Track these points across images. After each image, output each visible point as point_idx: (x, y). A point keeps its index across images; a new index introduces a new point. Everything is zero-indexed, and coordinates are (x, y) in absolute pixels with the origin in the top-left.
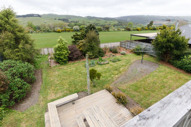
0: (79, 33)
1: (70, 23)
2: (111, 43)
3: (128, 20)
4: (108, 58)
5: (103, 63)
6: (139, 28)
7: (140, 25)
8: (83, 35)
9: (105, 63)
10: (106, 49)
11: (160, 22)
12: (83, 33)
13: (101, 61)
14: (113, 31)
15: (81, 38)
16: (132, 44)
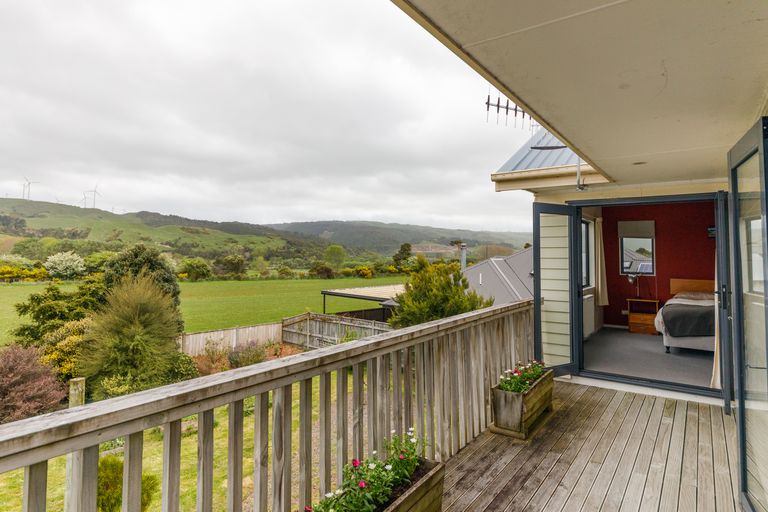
0: (70, 288)
1: (32, 236)
2: (241, 331)
6: (366, 266)
7: (371, 257)
8: (94, 294)
10: (215, 357)
12: (93, 287)
14: (261, 279)
15: (78, 309)
16: (329, 329)
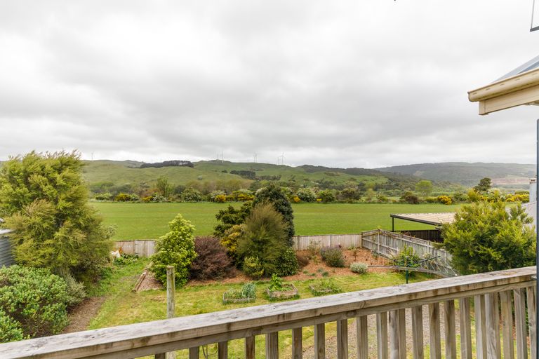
0: (238, 207)
1: (258, 180)
2: (333, 237)
3: (418, 174)
4: (305, 280)
5: (279, 295)
6: (448, 195)
7: (456, 188)
8: (247, 211)
9: (288, 295)
11: (522, 180)
12: (247, 207)
13: (273, 289)
14: (365, 203)
15: (240, 219)
16: (393, 242)
